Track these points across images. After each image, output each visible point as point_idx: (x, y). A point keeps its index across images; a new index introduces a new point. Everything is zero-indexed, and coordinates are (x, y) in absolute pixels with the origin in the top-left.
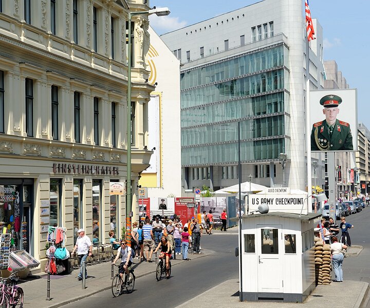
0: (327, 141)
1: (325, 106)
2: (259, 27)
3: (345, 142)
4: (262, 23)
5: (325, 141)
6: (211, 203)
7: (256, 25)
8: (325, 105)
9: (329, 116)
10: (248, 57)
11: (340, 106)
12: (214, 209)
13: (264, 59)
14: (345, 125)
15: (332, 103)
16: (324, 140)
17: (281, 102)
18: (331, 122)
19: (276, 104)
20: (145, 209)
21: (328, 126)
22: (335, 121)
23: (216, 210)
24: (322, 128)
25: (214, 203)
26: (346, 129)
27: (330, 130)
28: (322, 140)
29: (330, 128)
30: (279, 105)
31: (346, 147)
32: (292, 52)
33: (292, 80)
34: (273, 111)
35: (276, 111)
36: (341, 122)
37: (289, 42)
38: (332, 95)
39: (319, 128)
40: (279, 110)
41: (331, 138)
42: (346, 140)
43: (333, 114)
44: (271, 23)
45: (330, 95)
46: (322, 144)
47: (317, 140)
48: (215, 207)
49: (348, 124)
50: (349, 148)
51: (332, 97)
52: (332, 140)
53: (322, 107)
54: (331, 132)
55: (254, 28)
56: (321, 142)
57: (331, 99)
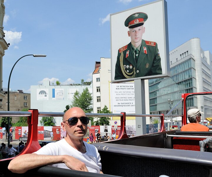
0: (133, 67)
1: (130, 28)
2: (185, 53)
3: (153, 66)
4: (184, 52)
5: (131, 67)
6: (130, 129)
7: (181, 53)
8: (130, 25)
9: (134, 37)
10: (179, 66)
11: (146, 23)
12: (132, 132)
13: (184, 66)
14: (152, 44)
15: (137, 22)
16: (129, 66)
17: (191, 83)
18: (137, 44)
19: (190, 83)
20: (98, 131)
21: (133, 49)
22: (140, 42)
23: (133, 132)
24: (128, 53)
25: (132, 129)
26: (153, 49)
27: (136, 54)
28: (128, 66)
29: (136, 52)
30: (191, 84)
31: (153, 72)
32: (196, 62)
33: (197, 74)
34: (189, 86)
35: (190, 86)
36: (148, 42)
37: (195, 58)
38: (137, 13)
39: (125, 53)
40: (191, 86)
41: (137, 62)
42: (153, 63)
43: (139, 35)
44: (187, 52)
45: (135, 14)
46: (128, 71)
47: (123, 67)
48: (132, 131)
49: (155, 44)
50: (158, 72)
51: (137, 15)
52: (139, 64)
53: (127, 29)
54: (137, 55)
55: (181, 55)
56: (126, 69)
57: (136, 18)
